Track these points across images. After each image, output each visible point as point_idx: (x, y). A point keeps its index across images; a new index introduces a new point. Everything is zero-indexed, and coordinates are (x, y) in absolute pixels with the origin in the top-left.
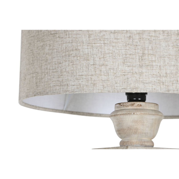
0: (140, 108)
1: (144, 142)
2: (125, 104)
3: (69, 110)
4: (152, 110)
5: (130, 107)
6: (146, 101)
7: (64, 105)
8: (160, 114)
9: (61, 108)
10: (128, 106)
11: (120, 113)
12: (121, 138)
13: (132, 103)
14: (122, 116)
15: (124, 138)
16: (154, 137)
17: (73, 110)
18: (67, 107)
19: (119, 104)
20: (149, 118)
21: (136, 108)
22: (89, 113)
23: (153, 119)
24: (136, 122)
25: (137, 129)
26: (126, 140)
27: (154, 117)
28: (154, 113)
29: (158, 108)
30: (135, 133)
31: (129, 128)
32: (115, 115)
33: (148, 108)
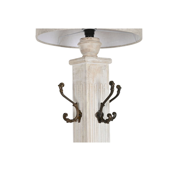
0: (91, 40)
1: (93, 55)
2: (84, 39)
3: (60, 45)
4: (97, 41)
5: (86, 40)
6: (94, 37)
7: (58, 43)
8: (100, 43)
9: (57, 44)
10: (86, 39)
11: (82, 42)
12: (83, 54)
13: (87, 38)
14: (83, 44)
15: (84, 54)
16: (97, 53)
17: (62, 45)
18: (59, 44)
19: (82, 38)
20: (95, 45)
21: (89, 40)
22: (69, 47)
23: (97, 45)
24: (89, 46)
25: (90, 50)
26: (85, 55)
27: (97, 44)
28: (97, 42)
29: (99, 40)
30: (89, 51)
31: (86, 49)
32: (80, 44)
33: (94, 40)
